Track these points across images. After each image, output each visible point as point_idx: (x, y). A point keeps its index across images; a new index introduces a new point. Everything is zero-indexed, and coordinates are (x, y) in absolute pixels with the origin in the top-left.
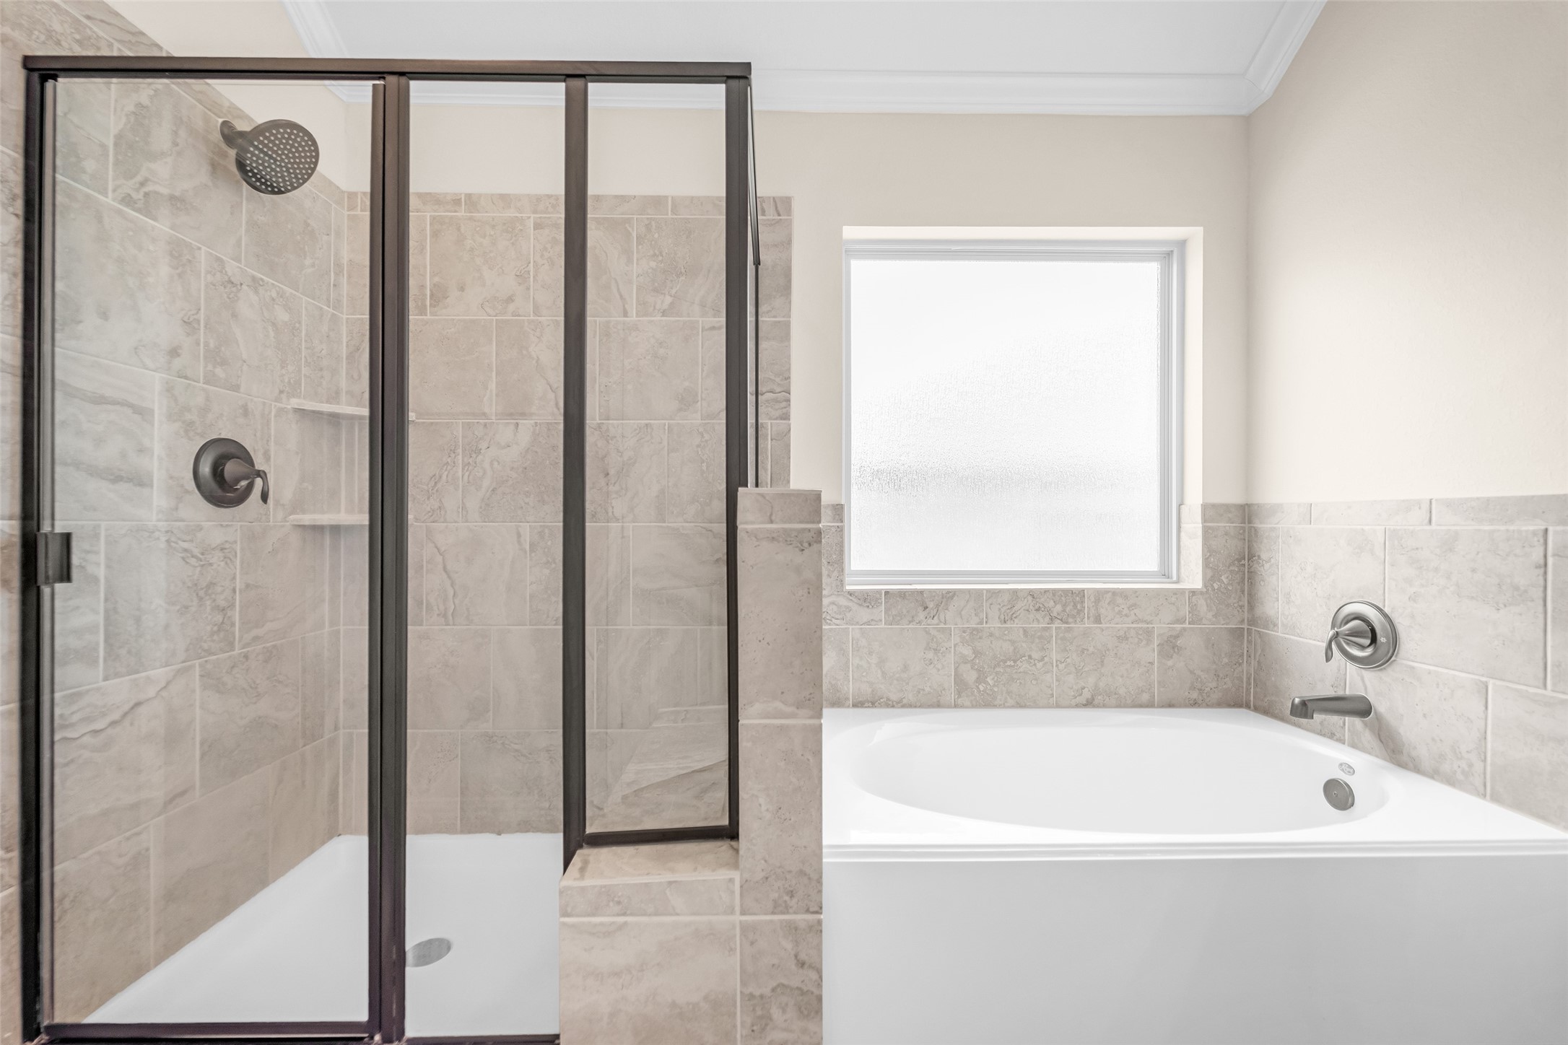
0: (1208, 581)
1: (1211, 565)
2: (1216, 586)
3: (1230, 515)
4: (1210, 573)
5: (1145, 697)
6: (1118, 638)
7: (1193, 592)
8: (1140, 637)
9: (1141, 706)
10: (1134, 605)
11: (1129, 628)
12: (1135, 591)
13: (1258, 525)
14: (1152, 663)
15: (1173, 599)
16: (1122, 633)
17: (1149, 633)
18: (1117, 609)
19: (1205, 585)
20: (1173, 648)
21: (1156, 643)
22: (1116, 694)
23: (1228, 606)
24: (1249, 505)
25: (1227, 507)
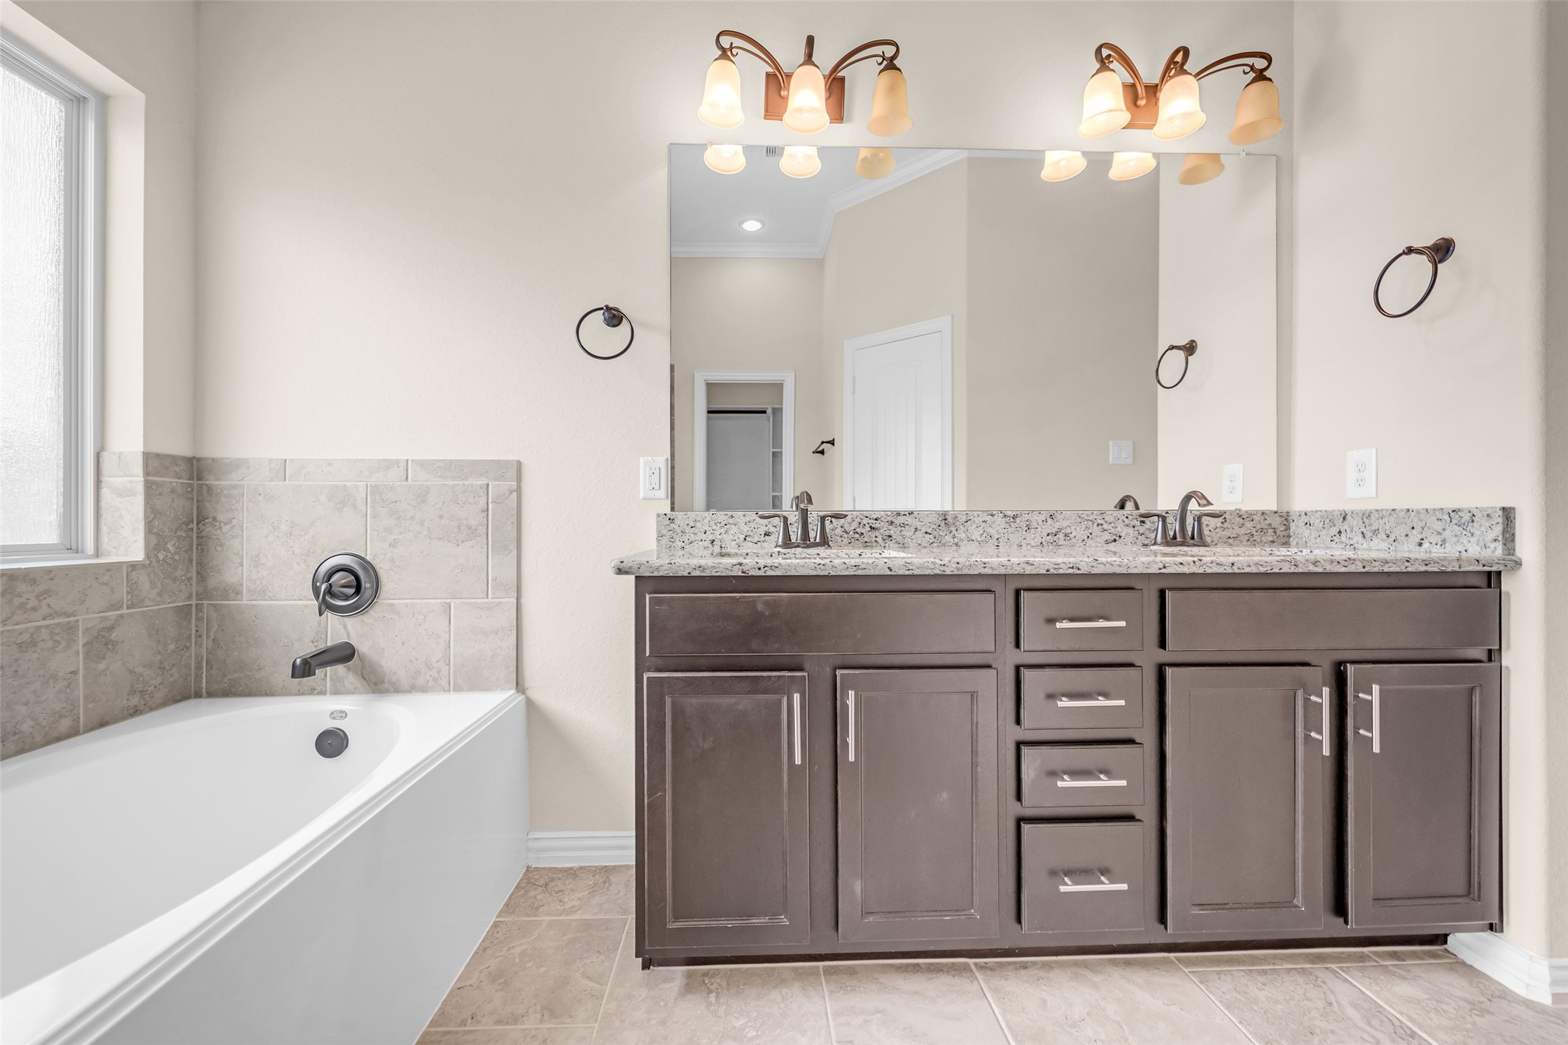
0: (151, 550)
1: (155, 530)
2: (161, 557)
3: (177, 469)
4: (154, 540)
5: (65, 724)
6: (20, 645)
7: (133, 566)
8: (56, 638)
9: (58, 739)
10: (47, 592)
11: (38, 628)
12: (48, 571)
13: (211, 481)
14: (75, 673)
15: (106, 578)
16: (26, 637)
17: (71, 629)
18: (17, 601)
19: (148, 556)
20: (106, 644)
21: (81, 640)
22: (15, 734)
23: (175, 580)
24: (199, 460)
25: (174, 459)
